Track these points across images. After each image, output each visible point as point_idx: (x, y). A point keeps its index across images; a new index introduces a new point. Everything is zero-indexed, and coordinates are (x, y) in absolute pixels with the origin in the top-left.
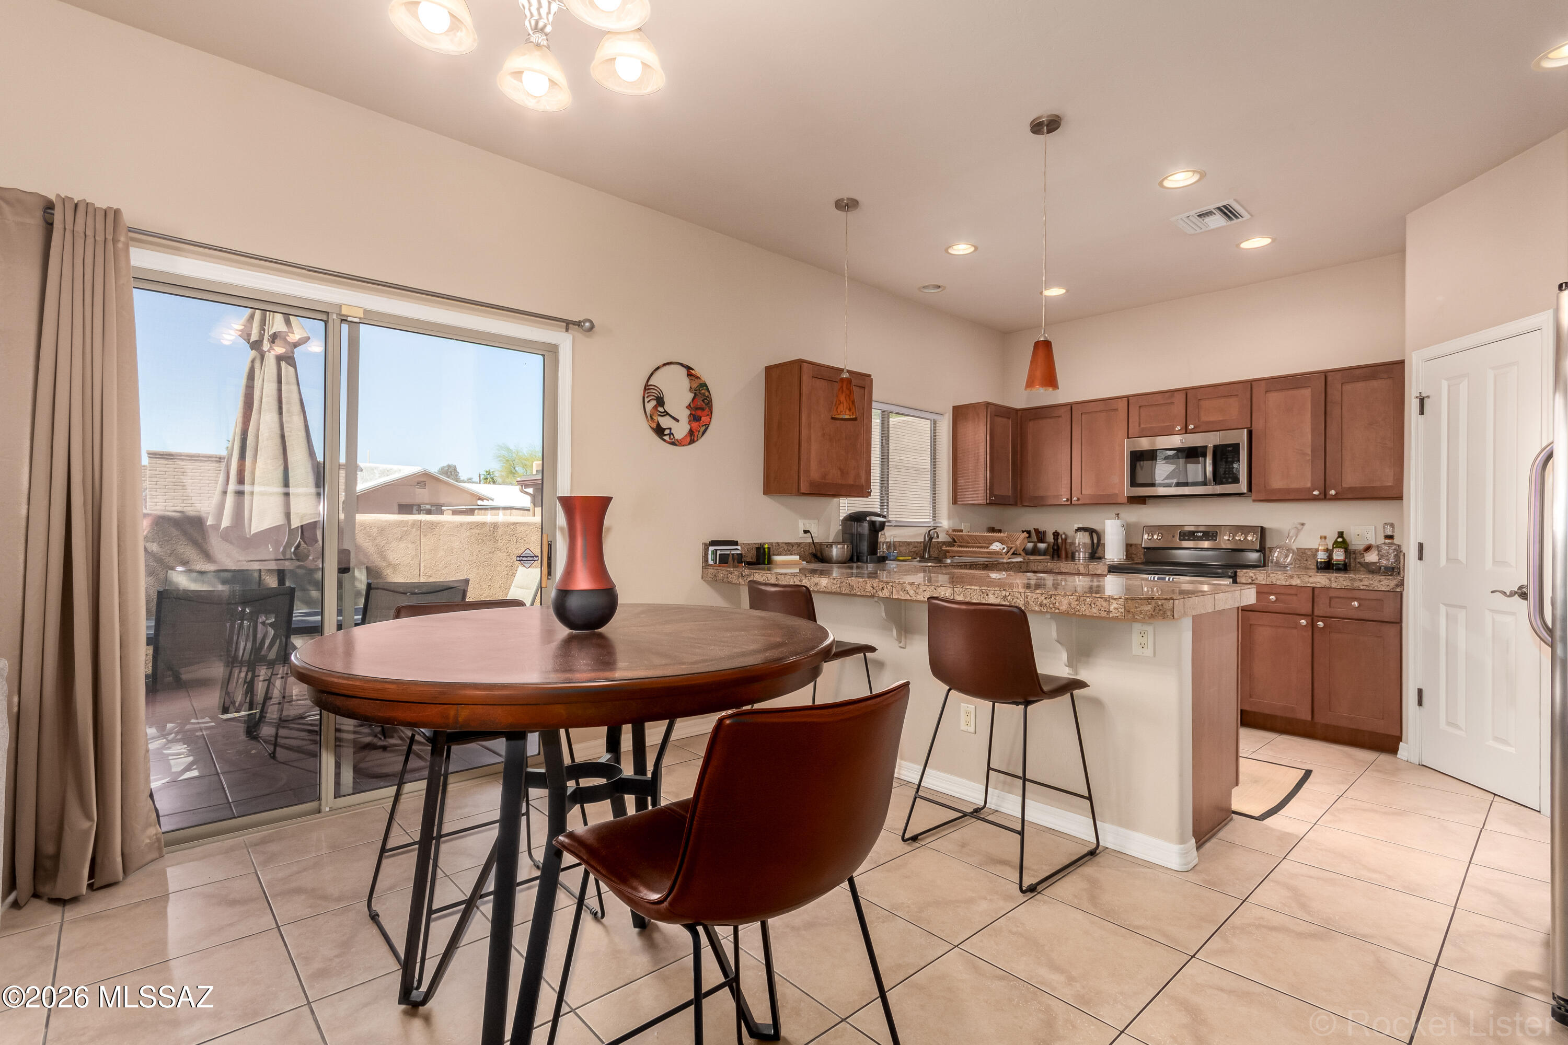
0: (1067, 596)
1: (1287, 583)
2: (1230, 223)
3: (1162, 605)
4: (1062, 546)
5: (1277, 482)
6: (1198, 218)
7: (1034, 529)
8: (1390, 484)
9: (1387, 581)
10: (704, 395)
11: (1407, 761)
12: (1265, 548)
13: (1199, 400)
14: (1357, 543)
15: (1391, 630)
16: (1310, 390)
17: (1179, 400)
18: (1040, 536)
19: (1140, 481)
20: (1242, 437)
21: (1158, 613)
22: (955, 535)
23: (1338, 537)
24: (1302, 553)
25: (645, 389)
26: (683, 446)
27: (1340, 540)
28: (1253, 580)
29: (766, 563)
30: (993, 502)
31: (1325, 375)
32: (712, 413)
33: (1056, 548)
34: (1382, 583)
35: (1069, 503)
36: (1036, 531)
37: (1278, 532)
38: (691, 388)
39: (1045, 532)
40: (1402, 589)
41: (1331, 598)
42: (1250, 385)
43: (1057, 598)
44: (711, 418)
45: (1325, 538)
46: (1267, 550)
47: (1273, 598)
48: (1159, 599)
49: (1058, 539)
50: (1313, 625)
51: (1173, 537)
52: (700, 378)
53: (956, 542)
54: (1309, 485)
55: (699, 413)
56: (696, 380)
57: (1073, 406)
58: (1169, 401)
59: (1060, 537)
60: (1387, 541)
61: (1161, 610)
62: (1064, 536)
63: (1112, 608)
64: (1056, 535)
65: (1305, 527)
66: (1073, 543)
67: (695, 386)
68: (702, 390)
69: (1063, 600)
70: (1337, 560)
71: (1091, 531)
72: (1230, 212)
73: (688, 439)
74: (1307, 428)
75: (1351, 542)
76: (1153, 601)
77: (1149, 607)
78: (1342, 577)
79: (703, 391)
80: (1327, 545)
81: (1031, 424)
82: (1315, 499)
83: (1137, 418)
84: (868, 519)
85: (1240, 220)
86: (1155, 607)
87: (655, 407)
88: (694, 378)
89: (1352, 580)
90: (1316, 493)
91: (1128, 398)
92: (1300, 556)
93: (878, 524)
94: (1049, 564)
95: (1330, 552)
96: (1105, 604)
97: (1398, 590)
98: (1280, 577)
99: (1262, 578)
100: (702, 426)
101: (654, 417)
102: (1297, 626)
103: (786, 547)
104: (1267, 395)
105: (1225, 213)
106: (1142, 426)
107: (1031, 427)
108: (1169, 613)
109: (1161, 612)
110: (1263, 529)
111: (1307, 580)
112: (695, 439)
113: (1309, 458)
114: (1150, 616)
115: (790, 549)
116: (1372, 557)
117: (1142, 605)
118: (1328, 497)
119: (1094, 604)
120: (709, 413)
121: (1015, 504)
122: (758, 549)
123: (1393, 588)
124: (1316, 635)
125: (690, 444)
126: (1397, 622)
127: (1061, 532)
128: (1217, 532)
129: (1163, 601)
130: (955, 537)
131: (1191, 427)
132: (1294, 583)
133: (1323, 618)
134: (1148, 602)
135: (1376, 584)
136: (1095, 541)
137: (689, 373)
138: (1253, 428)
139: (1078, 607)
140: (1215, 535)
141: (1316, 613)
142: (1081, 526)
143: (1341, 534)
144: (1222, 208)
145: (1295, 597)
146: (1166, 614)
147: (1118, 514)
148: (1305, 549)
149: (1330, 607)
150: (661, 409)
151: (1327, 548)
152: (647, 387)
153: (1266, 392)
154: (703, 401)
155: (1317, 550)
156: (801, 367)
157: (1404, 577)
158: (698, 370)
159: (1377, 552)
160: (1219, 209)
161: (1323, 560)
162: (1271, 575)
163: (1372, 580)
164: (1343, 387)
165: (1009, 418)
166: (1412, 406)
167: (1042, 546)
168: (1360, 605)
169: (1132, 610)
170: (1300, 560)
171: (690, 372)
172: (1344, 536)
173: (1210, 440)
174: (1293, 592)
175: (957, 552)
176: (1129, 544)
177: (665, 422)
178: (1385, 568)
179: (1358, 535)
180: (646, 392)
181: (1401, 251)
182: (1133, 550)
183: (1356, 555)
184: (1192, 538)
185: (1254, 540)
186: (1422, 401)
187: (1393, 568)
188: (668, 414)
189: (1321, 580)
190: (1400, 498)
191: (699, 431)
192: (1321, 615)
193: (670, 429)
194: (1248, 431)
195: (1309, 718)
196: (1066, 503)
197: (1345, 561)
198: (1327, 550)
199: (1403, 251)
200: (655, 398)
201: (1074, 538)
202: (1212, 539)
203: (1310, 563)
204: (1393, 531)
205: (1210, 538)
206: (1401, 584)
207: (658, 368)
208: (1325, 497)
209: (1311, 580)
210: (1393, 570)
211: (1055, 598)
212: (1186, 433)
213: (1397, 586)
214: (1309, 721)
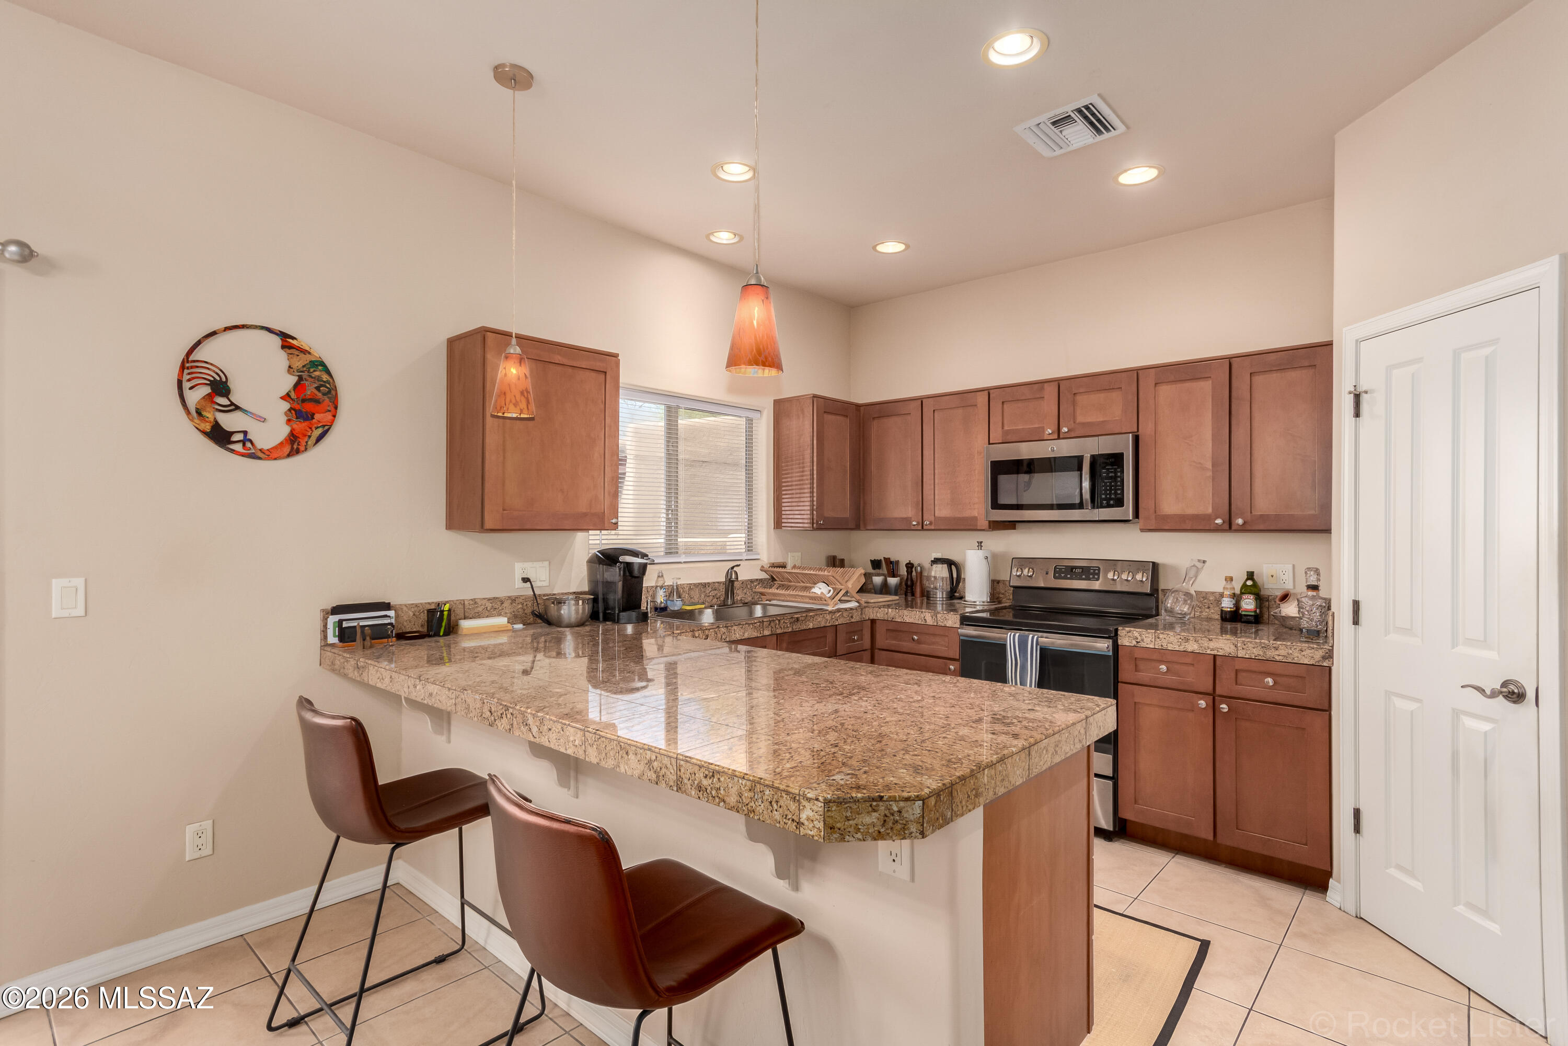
0: (736, 779)
1: (1181, 649)
2: (1099, 138)
3: (900, 812)
4: (917, 581)
5: (1170, 506)
6: (1053, 127)
7: (884, 558)
8: (1312, 512)
9: (1311, 651)
10: (319, 379)
11: (1340, 909)
12: (1157, 590)
13: (1074, 394)
14: (1272, 588)
15: (1317, 720)
16: (1210, 382)
17: (1050, 392)
18: (891, 566)
19: (1002, 500)
20: (1125, 445)
21: (892, 828)
22: (773, 572)
23: (1247, 580)
24: (1203, 597)
25: (183, 367)
26: (275, 459)
27: (1249, 583)
28: (1138, 642)
29: (441, 634)
30: (823, 527)
31: (1230, 361)
32: (336, 408)
33: (909, 583)
34: (1303, 653)
35: (920, 527)
36: (888, 561)
37: (1174, 569)
38: (290, 367)
39: (897, 562)
40: (1331, 663)
41: (1237, 671)
42: (1137, 373)
43: (722, 779)
44: (334, 416)
45: (1231, 579)
46: (1160, 592)
47: (1163, 668)
48: (893, 799)
49: (912, 572)
50: (1214, 707)
51: (1047, 573)
52: (309, 353)
53: (776, 580)
54: (1210, 511)
55: (309, 407)
56: (302, 355)
57: (924, 401)
58: (1038, 396)
59: (914, 569)
60: (1311, 593)
61: (897, 822)
62: (919, 569)
63: (804, 816)
64: (910, 566)
65: (1207, 564)
66: (928, 578)
67: (299, 363)
68: (314, 371)
69: (730, 785)
70: (1246, 611)
71: (950, 563)
72: (1099, 121)
73: (287, 449)
74: (1207, 433)
75: (1263, 585)
76: (881, 804)
77: (874, 818)
78: (1251, 642)
79: (317, 373)
80: (1234, 588)
81: (875, 423)
82: (1218, 529)
83: (1001, 418)
84: (621, 559)
85: (1113, 133)
86: (886, 816)
87: (209, 398)
88: (297, 352)
89: (1265, 647)
90: (1219, 521)
91: (988, 391)
92: (1201, 602)
93: (636, 568)
94: (890, 610)
95: (1237, 598)
96: (793, 806)
97: (1325, 664)
98: (1172, 639)
99: (1149, 639)
100: (316, 428)
101: (204, 413)
102: (1194, 708)
103: (489, 605)
104: (1157, 388)
105: (1092, 124)
106: (1006, 428)
107: (875, 427)
108: (913, 828)
109: (899, 826)
110: (1155, 566)
111: (1206, 644)
112: (302, 448)
113: (1210, 474)
114: (875, 834)
115: (497, 607)
116: (1289, 610)
117: (859, 814)
118: (1234, 527)
119: (777, 802)
120: (331, 408)
121: (857, 527)
122: (431, 612)
123: (1318, 662)
124: (1218, 722)
125: (289, 456)
126: (1325, 709)
127: (916, 563)
128: (1099, 568)
129: (902, 804)
130: (772, 574)
131: (1065, 429)
132: (1190, 649)
133: (1227, 698)
134: (871, 806)
135: (1296, 655)
136: (955, 575)
137: (286, 344)
138: (1140, 433)
139: (752, 804)
140: (1097, 572)
141: (1218, 691)
142: (939, 556)
143: (1250, 575)
144: (1083, 109)
145: (1191, 668)
146: (908, 829)
147: (981, 542)
148: (1207, 593)
149: (1236, 684)
150: (223, 401)
151: (1234, 594)
152: (187, 364)
153: (1156, 384)
154: (318, 388)
155: (1222, 595)
156: (484, 338)
157: (1332, 646)
158: (304, 339)
159: (1296, 603)
160: (1079, 111)
161: (1229, 609)
162: (1161, 636)
163: (1291, 648)
164: (1253, 378)
165: (847, 416)
166: (1342, 404)
167: (893, 581)
168: (1275, 683)
169: (839, 825)
170: (1200, 608)
171: (287, 341)
172: (1255, 577)
173: (1089, 448)
174: (1188, 660)
175: (774, 594)
176: (996, 580)
177: (229, 422)
178: (1308, 631)
179: (1272, 576)
180: (186, 371)
181: (1327, 196)
182: (1001, 588)
183: (1271, 603)
184: (1069, 576)
185: (1144, 579)
186: (1357, 397)
187: (1318, 632)
188: (237, 408)
189: (1223, 645)
190: (1328, 531)
191: (310, 437)
192: (1225, 694)
193: (245, 433)
194: (1133, 435)
195: (1211, 838)
196: (916, 527)
197: (1255, 611)
198: (1234, 596)
199: (1329, 195)
200: (209, 382)
201: (930, 570)
202: (1094, 577)
203: (1212, 611)
204: (1319, 580)
205: (1091, 576)
206: (1329, 655)
207: (213, 334)
208: (1229, 527)
209: (1212, 645)
210: (1319, 635)
211: (719, 779)
212: (1059, 438)
213: (1324, 658)
214: (1210, 841)
